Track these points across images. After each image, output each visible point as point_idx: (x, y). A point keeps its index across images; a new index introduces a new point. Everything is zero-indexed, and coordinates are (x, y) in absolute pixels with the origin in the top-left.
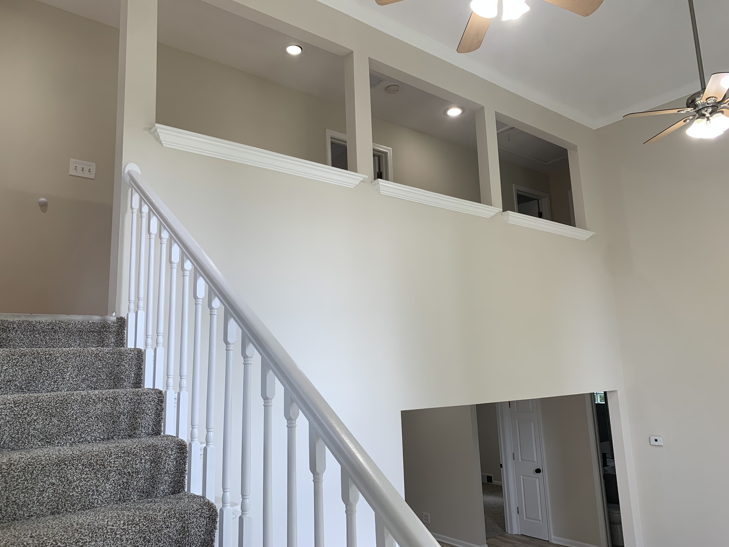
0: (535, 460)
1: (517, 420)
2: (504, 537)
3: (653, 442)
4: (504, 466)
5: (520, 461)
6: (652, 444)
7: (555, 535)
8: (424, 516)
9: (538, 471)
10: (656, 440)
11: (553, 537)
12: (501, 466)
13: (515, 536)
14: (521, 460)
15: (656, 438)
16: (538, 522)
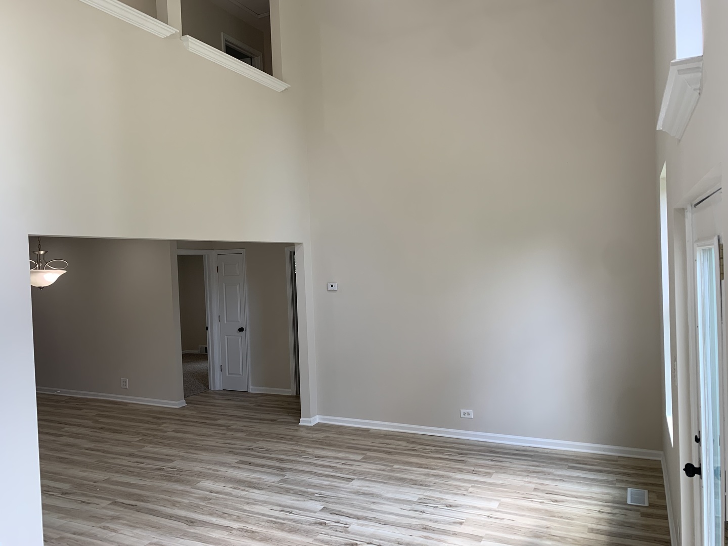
0: (239, 320)
1: (224, 284)
2: (208, 393)
3: (330, 288)
4: (209, 328)
5: (225, 322)
6: (328, 289)
7: (252, 386)
8: (122, 382)
9: (241, 330)
10: (332, 286)
11: (251, 387)
12: (207, 329)
13: (217, 392)
14: (227, 321)
15: (332, 284)
16: (238, 376)
